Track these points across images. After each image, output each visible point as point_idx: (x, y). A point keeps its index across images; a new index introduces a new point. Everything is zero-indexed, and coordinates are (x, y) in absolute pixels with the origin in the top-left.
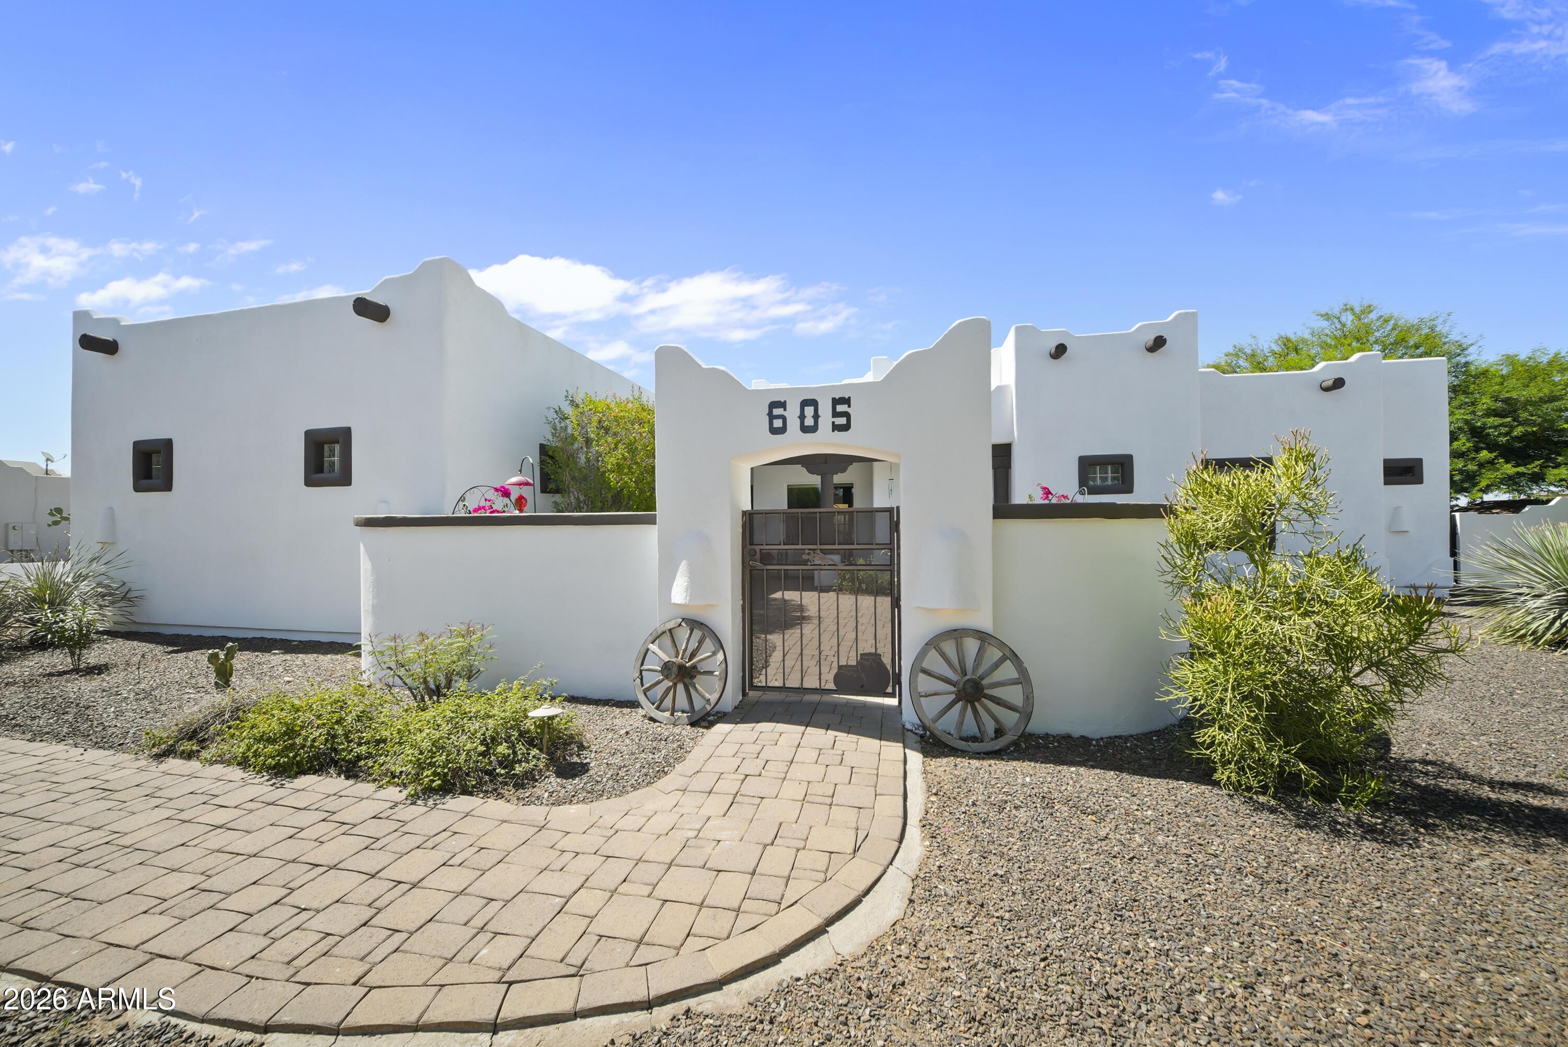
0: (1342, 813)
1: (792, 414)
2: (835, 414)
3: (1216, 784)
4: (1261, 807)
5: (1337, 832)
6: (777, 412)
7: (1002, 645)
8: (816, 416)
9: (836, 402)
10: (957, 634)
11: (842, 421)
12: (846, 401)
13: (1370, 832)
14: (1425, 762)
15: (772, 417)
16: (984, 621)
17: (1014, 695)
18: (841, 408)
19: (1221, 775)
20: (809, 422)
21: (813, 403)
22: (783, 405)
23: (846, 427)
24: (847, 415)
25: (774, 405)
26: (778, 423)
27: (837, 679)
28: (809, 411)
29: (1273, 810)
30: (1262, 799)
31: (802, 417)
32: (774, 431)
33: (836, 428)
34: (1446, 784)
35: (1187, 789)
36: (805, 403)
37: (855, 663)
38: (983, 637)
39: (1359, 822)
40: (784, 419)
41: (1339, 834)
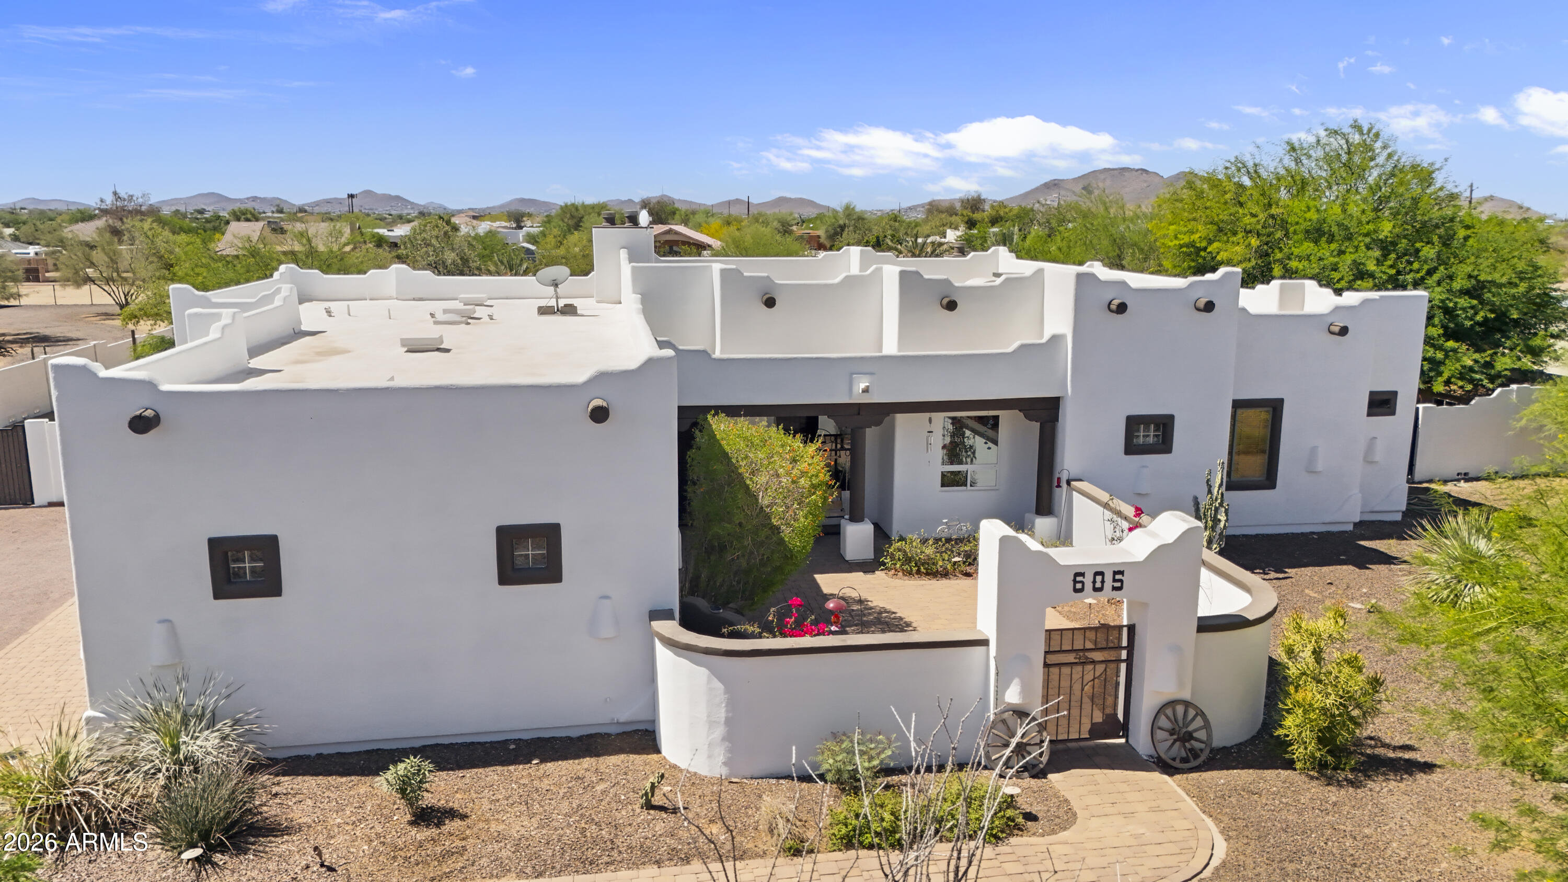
0: (1341, 775)
1: (1088, 580)
2: (1115, 580)
3: (1295, 769)
4: (1312, 778)
5: (1339, 785)
6: (1079, 579)
7: (1196, 707)
8: (1103, 582)
9: (1115, 573)
10: (1172, 703)
11: (1118, 584)
12: (1122, 573)
13: (1351, 783)
14: (1371, 738)
15: (1075, 582)
16: (1186, 695)
17: (1202, 735)
18: (1117, 577)
19: (1299, 765)
20: (1098, 585)
21: (1102, 574)
22: (1082, 575)
23: (1120, 589)
24: (1121, 581)
25: (1077, 574)
26: (1079, 586)
27: (1090, 732)
28: (1099, 578)
29: (1317, 779)
30: (1312, 773)
31: (1094, 582)
32: (1076, 591)
33: (1114, 589)
34: (1380, 751)
35: (1284, 773)
36: (1097, 574)
37: (1101, 720)
38: (1187, 704)
39: (1346, 779)
40: (1083, 583)
41: (1341, 786)
